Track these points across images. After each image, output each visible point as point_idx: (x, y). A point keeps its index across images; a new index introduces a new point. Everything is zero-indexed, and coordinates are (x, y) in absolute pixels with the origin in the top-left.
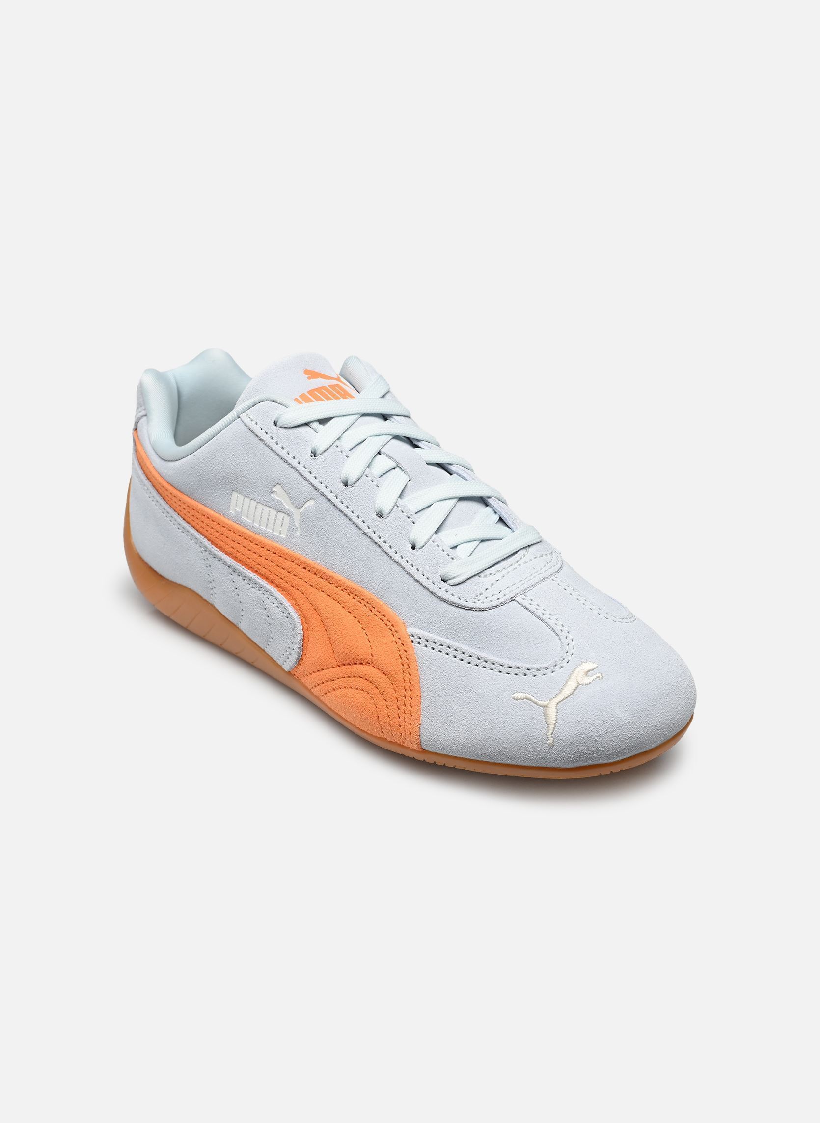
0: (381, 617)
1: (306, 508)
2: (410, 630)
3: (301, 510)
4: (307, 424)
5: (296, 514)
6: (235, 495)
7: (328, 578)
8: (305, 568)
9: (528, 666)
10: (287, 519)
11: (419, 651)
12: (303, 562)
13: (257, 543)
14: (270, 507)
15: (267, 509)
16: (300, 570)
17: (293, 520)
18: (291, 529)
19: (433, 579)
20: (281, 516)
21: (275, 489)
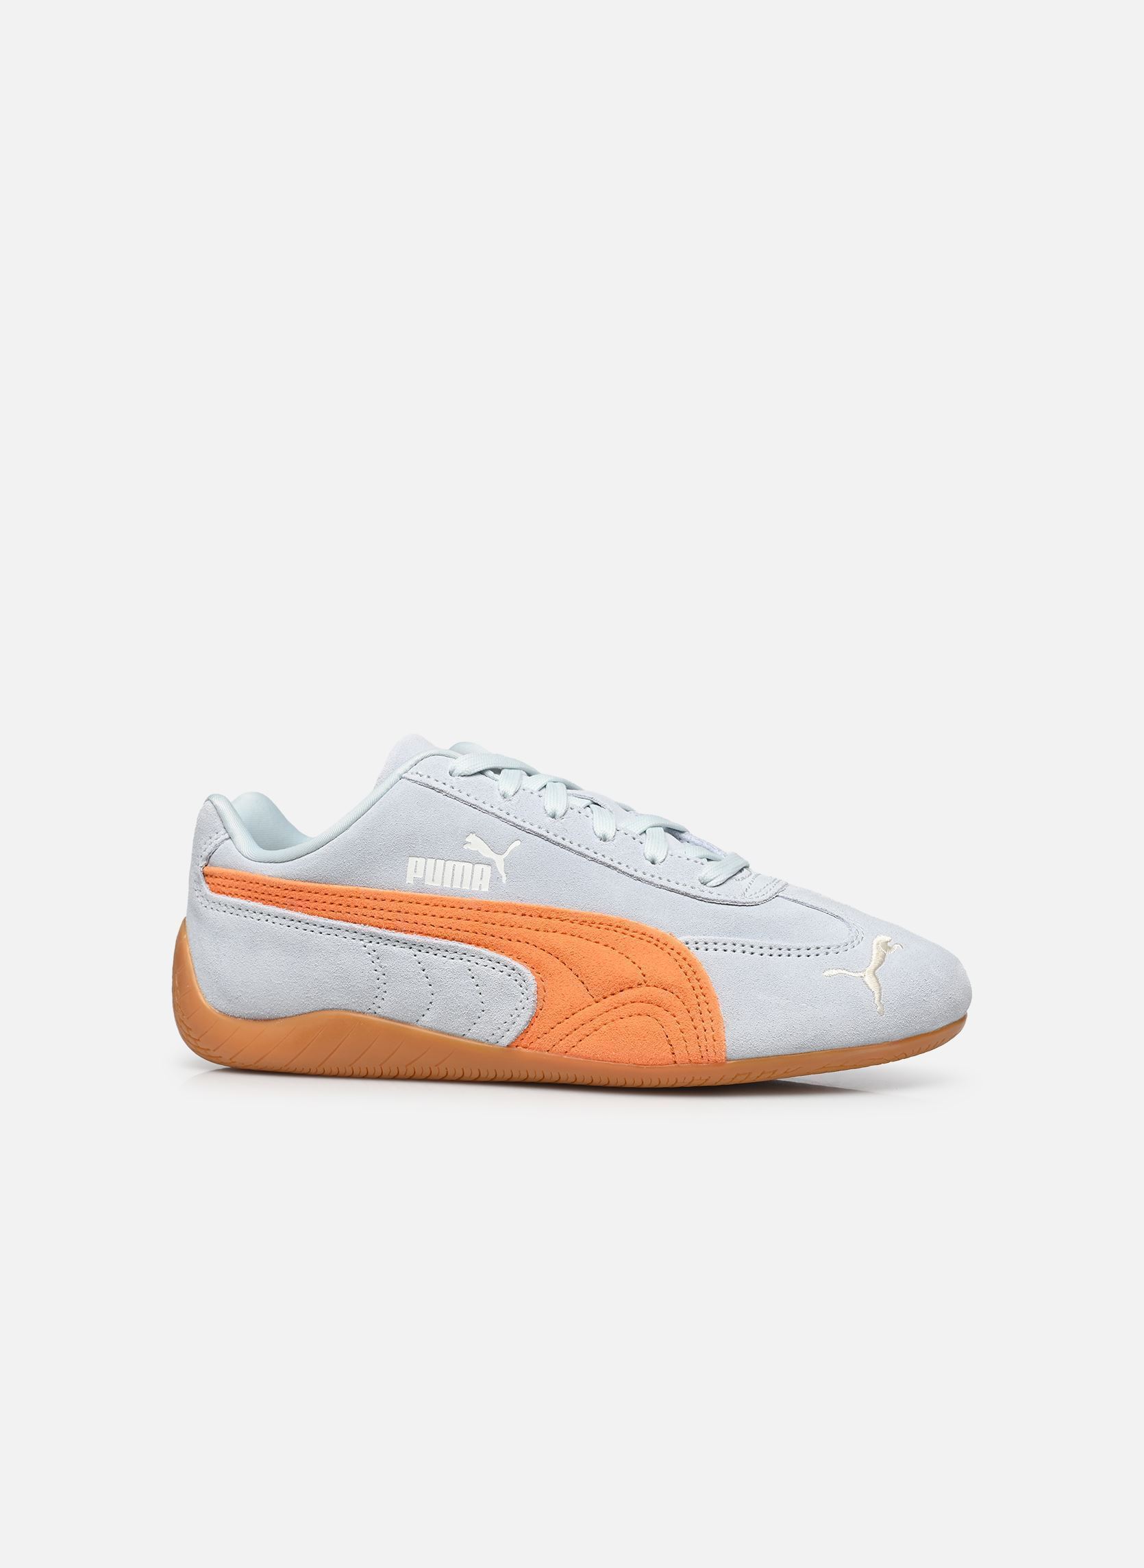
0: (640, 936)
1: (512, 851)
2: (682, 939)
3: (506, 854)
4: (481, 773)
5: (499, 861)
6: (412, 861)
7: (561, 916)
8: (523, 915)
9: (828, 944)
10: (487, 869)
11: (700, 956)
12: (518, 908)
13: (452, 905)
14: (463, 861)
15: (459, 865)
16: (518, 918)
17: (496, 868)
18: (495, 878)
19: (692, 884)
20: (478, 867)
21: (467, 840)
